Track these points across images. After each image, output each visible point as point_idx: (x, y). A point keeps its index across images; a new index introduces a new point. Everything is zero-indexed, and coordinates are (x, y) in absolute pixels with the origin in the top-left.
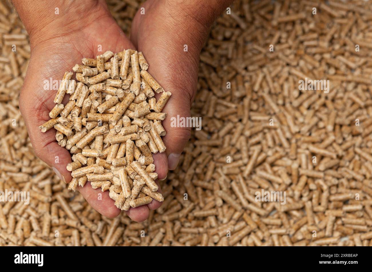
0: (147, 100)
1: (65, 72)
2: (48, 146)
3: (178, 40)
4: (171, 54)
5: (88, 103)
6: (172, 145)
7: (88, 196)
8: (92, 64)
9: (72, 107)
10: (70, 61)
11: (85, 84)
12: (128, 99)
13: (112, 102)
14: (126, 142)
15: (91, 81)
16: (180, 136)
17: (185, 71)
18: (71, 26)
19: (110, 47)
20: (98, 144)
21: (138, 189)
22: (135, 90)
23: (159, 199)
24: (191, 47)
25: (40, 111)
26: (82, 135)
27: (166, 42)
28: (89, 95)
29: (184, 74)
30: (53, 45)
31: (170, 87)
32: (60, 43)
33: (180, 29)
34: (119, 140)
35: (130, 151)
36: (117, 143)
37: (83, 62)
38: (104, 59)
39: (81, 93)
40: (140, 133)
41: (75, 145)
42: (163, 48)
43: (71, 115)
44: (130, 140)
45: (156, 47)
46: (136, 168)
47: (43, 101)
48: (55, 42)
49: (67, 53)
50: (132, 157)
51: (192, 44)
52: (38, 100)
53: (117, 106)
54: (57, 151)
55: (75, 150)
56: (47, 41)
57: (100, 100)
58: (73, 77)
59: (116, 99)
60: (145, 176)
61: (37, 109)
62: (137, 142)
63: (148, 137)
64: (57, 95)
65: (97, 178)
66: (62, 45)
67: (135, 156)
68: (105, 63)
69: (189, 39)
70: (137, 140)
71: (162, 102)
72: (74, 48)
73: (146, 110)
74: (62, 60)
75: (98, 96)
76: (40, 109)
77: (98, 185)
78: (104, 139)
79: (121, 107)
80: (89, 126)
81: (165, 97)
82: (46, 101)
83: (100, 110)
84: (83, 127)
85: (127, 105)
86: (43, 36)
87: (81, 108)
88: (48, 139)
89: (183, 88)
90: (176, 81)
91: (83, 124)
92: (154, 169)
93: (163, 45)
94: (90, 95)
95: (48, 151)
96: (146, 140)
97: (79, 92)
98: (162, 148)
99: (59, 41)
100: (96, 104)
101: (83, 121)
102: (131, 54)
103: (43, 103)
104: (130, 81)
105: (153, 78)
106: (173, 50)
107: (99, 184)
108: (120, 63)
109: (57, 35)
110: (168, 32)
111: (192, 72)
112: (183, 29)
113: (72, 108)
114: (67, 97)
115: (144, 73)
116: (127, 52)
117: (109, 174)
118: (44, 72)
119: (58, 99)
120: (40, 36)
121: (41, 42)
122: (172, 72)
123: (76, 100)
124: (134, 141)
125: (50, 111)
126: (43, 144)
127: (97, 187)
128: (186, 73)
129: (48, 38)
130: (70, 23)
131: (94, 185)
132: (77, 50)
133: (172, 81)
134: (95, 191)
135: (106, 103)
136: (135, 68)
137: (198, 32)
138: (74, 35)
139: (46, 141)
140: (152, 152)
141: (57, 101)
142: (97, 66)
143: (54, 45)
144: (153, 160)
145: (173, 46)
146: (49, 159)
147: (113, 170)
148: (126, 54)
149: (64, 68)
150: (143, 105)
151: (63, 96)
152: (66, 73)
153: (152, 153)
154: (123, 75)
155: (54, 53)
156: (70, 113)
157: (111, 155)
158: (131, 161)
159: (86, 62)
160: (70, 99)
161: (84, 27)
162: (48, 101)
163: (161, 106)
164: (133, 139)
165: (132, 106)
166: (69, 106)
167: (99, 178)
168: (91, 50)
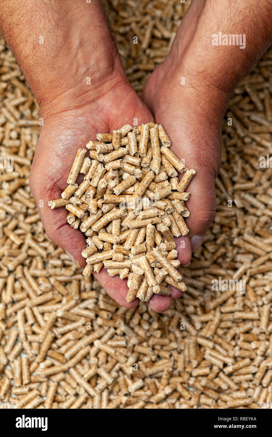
0: (169, 179)
1: (78, 149)
2: (61, 229)
3: (201, 113)
4: (194, 128)
5: (103, 184)
6: (195, 227)
7: (105, 283)
8: (108, 139)
9: (86, 186)
10: (83, 137)
11: (100, 162)
12: (148, 179)
13: (130, 182)
14: (146, 226)
15: (106, 158)
16: (204, 218)
17: (210, 146)
18: (85, 97)
19: (126, 119)
20: (115, 227)
21: (161, 280)
22: (155, 169)
23: (182, 288)
24: (214, 119)
25: (51, 192)
26: (97, 217)
27: (187, 115)
28: (105, 174)
29: (208, 150)
30: (64, 119)
31: (194, 165)
32: (72, 117)
33: (202, 101)
34: (139, 225)
35: (150, 236)
36: (136, 229)
37: (98, 138)
38: (121, 134)
39: (97, 172)
40: (162, 216)
41: (91, 228)
42: (185, 122)
43: (84, 196)
44: (151, 225)
45: (177, 121)
46: (158, 257)
47: (55, 182)
48: (68, 116)
49: (81, 128)
50: (153, 242)
51: (216, 115)
52: (49, 180)
53: (136, 187)
54: (71, 235)
55: (91, 233)
56: (58, 114)
57: (116, 180)
58: (87, 155)
59: (133, 178)
60: (167, 266)
61: (49, 189)
62: (158, 226)
63: (169, 221)
64: (70, 175)
65: (115, 266)
66: (75, 119)
67: (155, 241)
68: (121, 138)
69: (212, 110)
70: (158, 223)
71: (185, 182)
72: (87, 122)
73: (167, 191)
74: (75, 136)
75: (115, 175)
76: (52, 189)
77: (115, 273)
78: (121, 222)
79: (140, 188)
80: (105, 208)
81: (189, 176)
82: (58, 181)
83: (116, 191)
84: (98, 209)
85: (147, 186)
86: (54, 108)
87: (96, 188)
88: (60, 222)
89: (208, 166)
90: (201, 158)
91: (99, 206)
92: (176, 256)
93: (185, 118)
94: (107, 174)
95: (61, 234)
96: (168, 223)
97: (94, 171)
98: (185, 231)
99: (71, 114)
100: (112, 184)
101: (98, 203)
102: (150, 127)
103: (55, 183)
104: (149, 158)
105: (175, 156)
106: (196, 123)
107: (116, 271)
108: (139, 138)
109: (69, 108)
110: (189, 105)
111: (217, 146)
112: (205, 99)
113: (87, 188)
114: (81, 176)
115: (164, 150)
116: (145, 127)
117: (127, 262)
118: (56, 150)
119: (71, 179)
120: (51, 108)
121: (52, 115)
122: (196, 148)
123: (91, 180)
124: (155, 225)
125: (62, 191)
126: (55, 227)
127: (114, 274)
128: (211, 148)
129: (60, 111)
130: (83, 94)
131: (111, 272)
132: (91, 124)
133: (197, 159)
134: (112, 278)
135: (123, 184)
136: (155, 143)
137: (221, 102)
138: (87, 108)
139: (58, 224)
140: (175, 235)
141: (70, 181)
142: (113, 142)
143: (66, 118)
144: (175, 246)
145: (195, 119)
146: (62, 243)
147: (132, 258)
148: (145, 129)
149: (77, 144)
150: (165, 185)
151: (77, 176)
152: (79, 151)
153: (175, 237)
154: (142, 152)
155: (66, 128)
156: (84, 194)
157: (130, 241)
158: (151, 247)
159: (101, 139)
160: (84, 179)
161: (99, 97)
162: (61, 181)
163: (185, 185)
164: (154, 223)
165: (152, 186)
166: (83, 186)
167: (117, 265)
168: (106, 123)
